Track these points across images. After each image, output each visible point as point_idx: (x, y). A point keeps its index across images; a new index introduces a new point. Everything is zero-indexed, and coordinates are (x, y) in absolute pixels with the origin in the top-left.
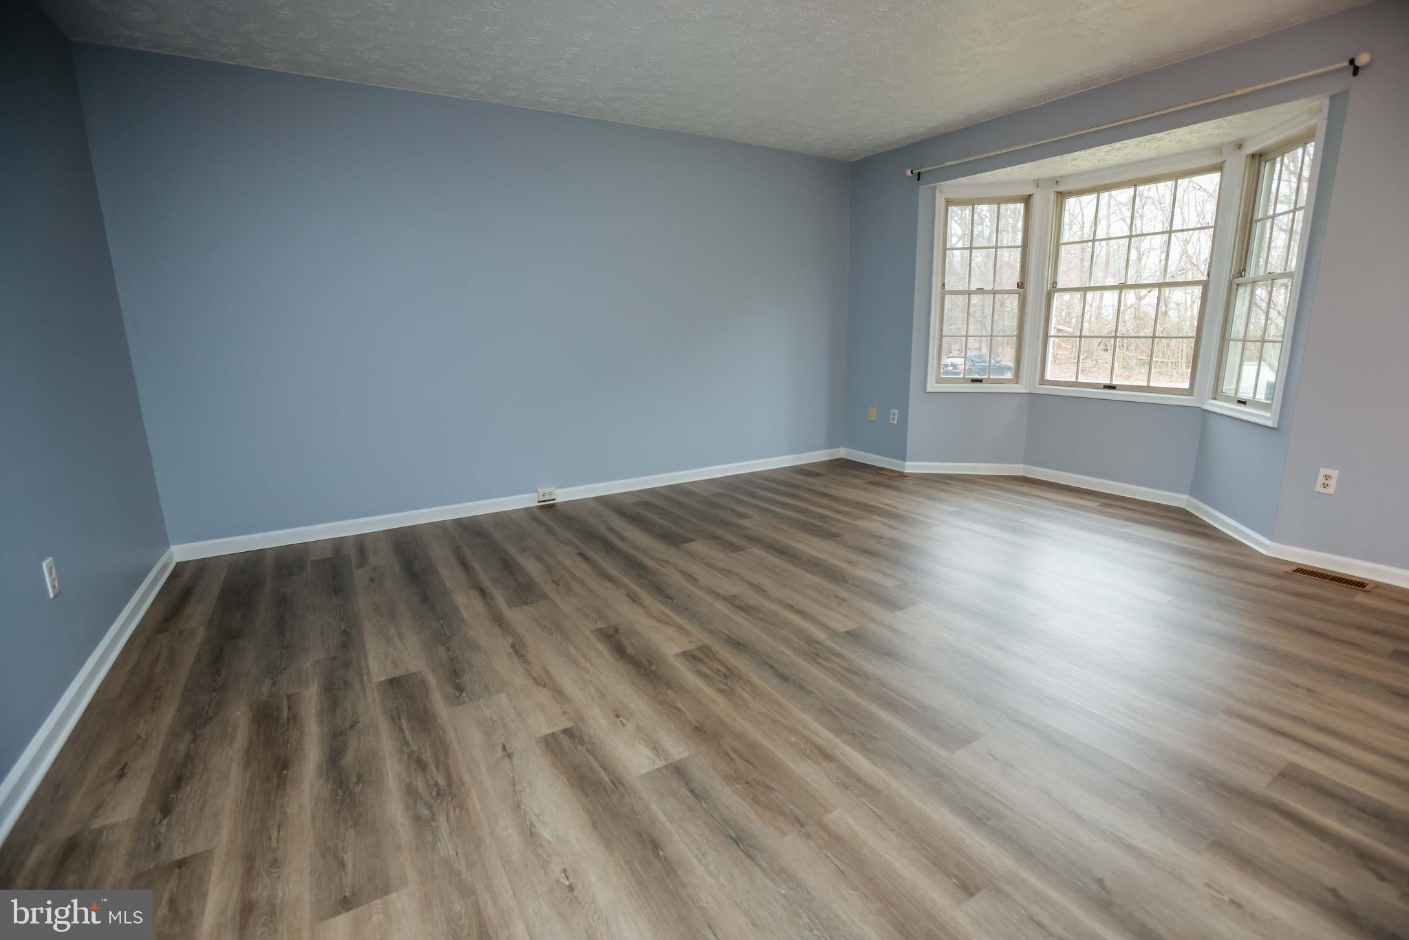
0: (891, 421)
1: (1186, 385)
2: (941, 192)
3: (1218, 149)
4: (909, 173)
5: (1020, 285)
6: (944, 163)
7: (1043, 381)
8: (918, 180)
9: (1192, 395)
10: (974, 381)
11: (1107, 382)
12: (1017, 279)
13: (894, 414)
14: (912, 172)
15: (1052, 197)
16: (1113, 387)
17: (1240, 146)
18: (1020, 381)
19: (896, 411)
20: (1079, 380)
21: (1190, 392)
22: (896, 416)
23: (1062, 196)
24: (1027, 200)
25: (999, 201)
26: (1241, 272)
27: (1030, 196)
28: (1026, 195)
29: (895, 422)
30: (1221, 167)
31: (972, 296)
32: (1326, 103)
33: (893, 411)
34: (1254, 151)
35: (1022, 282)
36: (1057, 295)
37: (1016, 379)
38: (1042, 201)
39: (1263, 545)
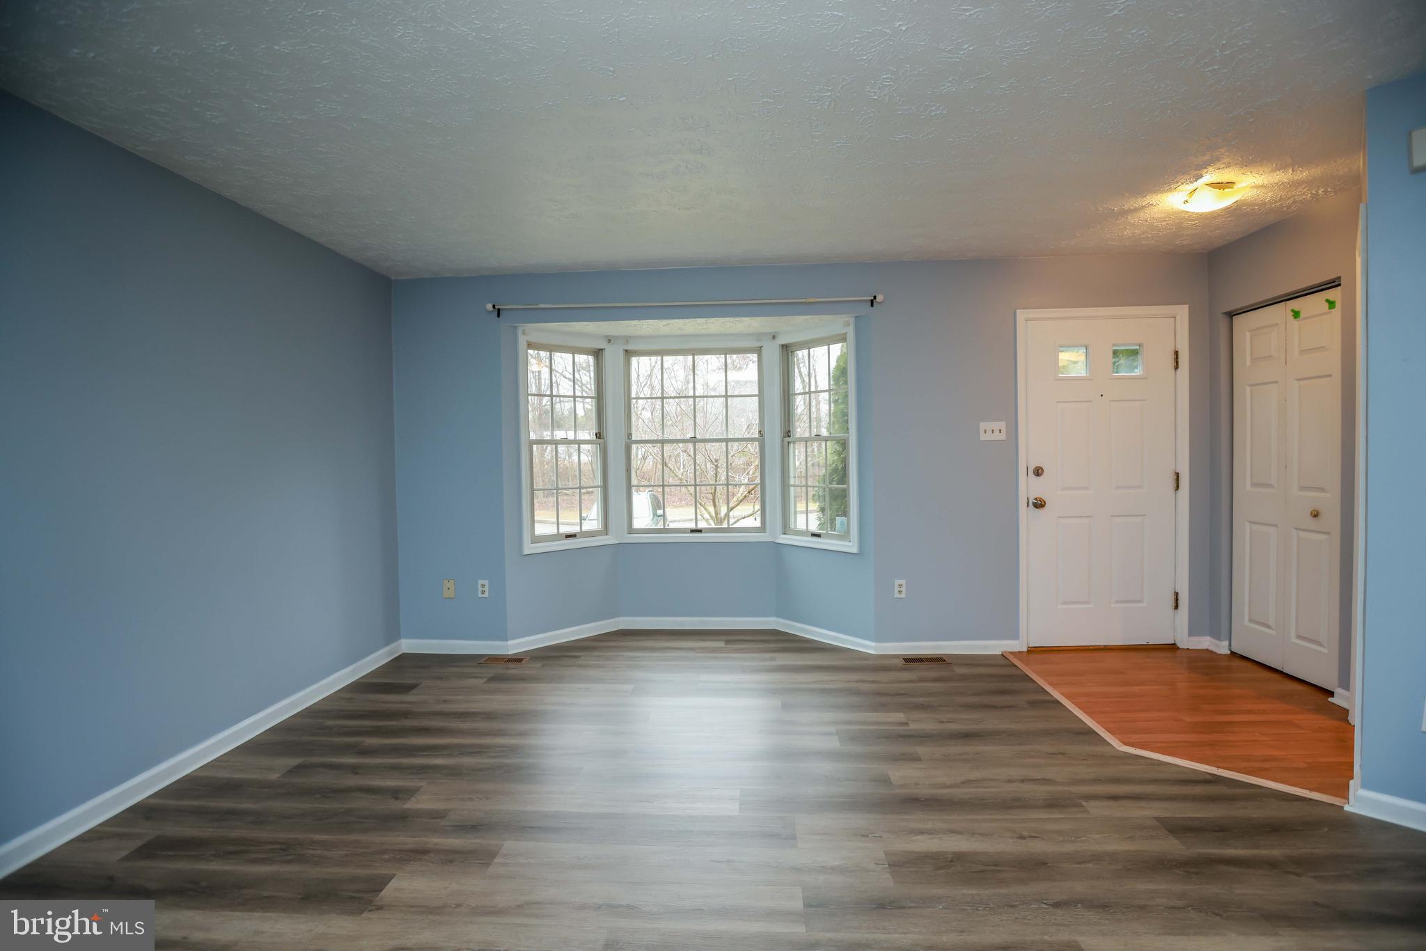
0: (480, 595)
1: (758, 524)
2: (524, 333)
3: (759, 336)
4: (490, 307)
5: (599, 437)
7: (632, 530)
8: (499, 316)
9: (765, 532)
10: (569, 536)
11: (692, 525)
12: (595, 431)
13: (483, 586)
14: (494, 306)
15: (622, 354)
16: (699, 531)
17: (774, 337)
18: (610, 532)
19: (486, 582)
20: (666, 527)
21: (762, 529)
22: (486, 589)
23: (629, 354)
24: (598, 354)
25: (575, 350)
26: (788, 433)
27: (602, 350)
28: (596, 349)
29: (486, 595)
30: (758, 351)
31: (558, 445)
32: (852, 320)
33: (480, 582)
34: (783, 343)
35: (600, 433)
36: (634, 447)
37: (606, 529)
38: (613, 355)
39: (869, 647)
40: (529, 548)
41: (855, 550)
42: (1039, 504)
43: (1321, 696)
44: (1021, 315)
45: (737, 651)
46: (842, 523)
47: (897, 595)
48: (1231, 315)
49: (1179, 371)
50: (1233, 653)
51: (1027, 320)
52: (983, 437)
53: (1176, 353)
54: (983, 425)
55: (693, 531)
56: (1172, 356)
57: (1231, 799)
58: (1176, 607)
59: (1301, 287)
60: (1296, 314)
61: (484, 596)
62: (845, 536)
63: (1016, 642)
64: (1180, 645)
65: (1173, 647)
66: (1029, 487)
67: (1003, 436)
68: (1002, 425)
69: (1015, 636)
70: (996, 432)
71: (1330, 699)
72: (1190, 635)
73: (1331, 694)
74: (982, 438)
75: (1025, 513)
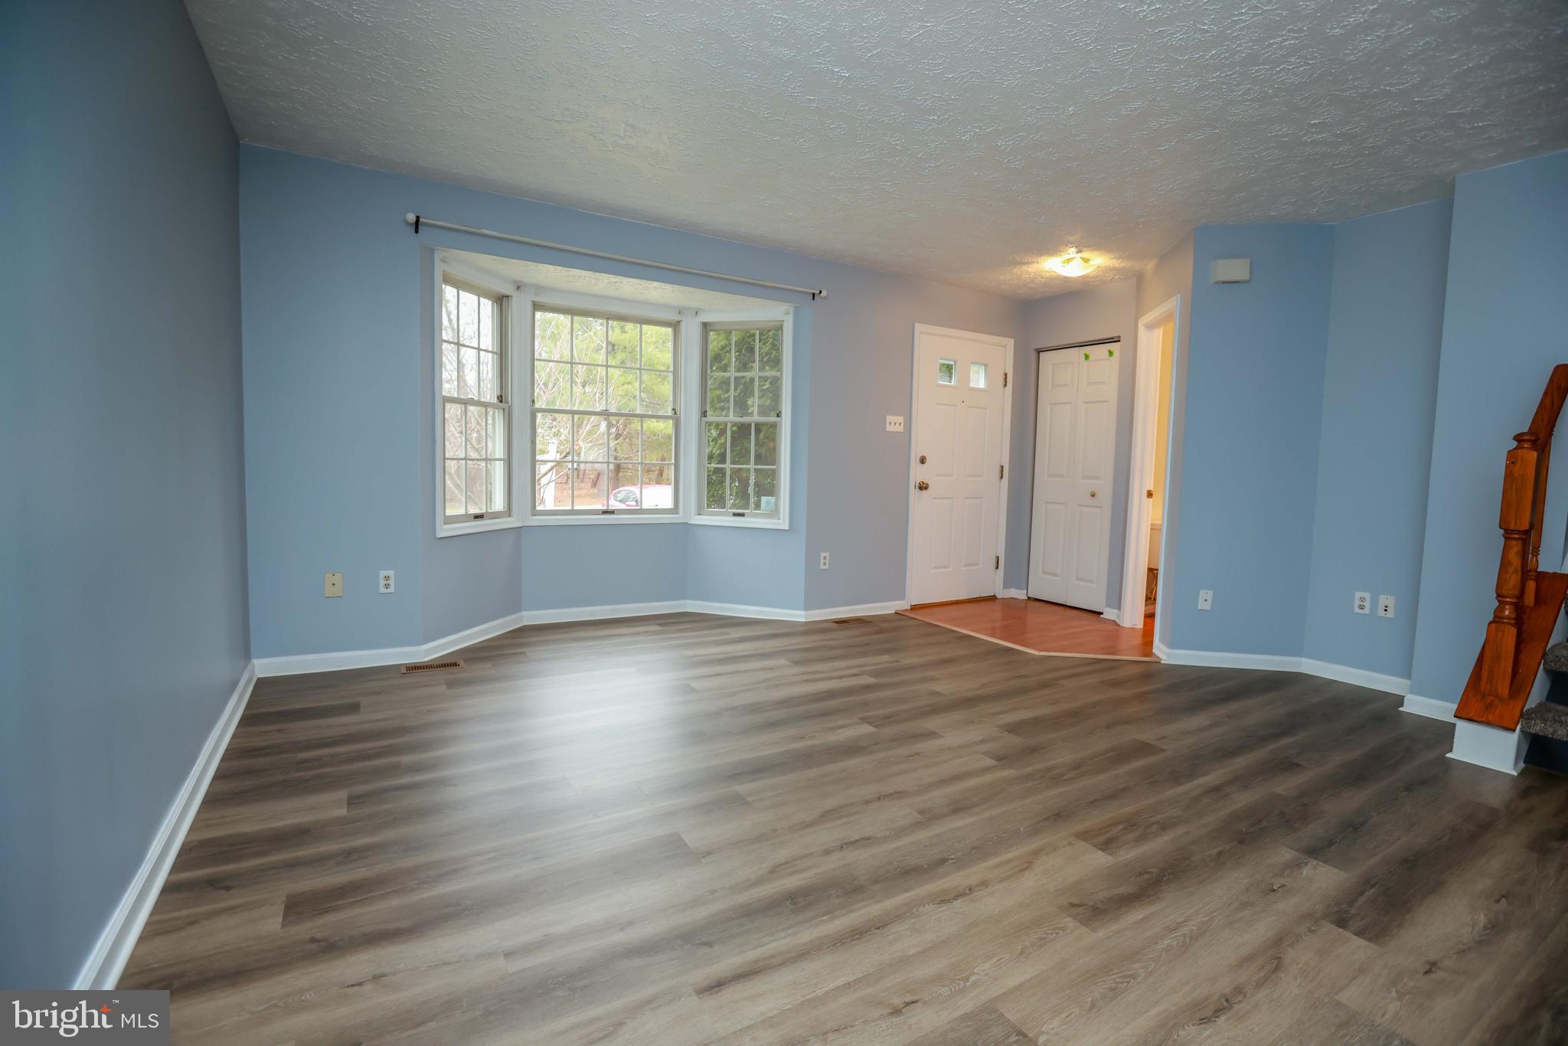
0: (383, 590)
1: (671, 504)
2: (443, 261)
3: (678, 309)
4: (409, 217)
5: (500, 399)
6: (480, 229)
7: (535, 513)
8: (417, 232)
9: (677, 513)
10: (476, 517)
11: (602, 507)
12: (497, 393)
13: (390, 578)
14: (418, 218)
15: (529, 307)
16: (612, 512)
17: (698, 313)
18: (513, 514)
19: (392, 574)
20: (575, 508)
21: (675, 510)
23: (535, 306)
24: (501, 301)
25: (481, 293)
26: (705, 413)
27: (507, 296)
28: (501, 295)
29: (392, 590)
30: (675, 326)
31: (468, 407)
32: (791, 310)
33: (383, 573)
34: (704, 321)
35: (501, 396)
36: (539, 415)
37: (508, 512)
38: (519, 304)
39: (799, 616)
40: (444, 531)
41: (786, 527)
42: (923, 487)
43: (1095, 616)
44: (919, 328)
45: (681, 631)
46: (768, 503)
47: (822, 567)
48: (1039, 351)
49: (1007, 387)
50: (1029, 598)
51: (920, 333)
52: (889, 428)
53: (1006, 374)
54: (889, 419)
55: (605, 512)
56: (1004, 377)
57: (1110, 669)
58: (997, 568)
59: (1097, 338)
60: (1087, 357)
61: (388, 591)
62: (774, 513)
63: (902, 602)
64: (999, 596)
65: (993, 598)
66: (918, 474)
67: (901, 429)
68: (901, 419)
69: (903, 598)
70: (898, 424)
71: (1102, 616)
72: (1004, 588)
73: (1102, 613)
74: (887, 429)
75: (913, 492)
